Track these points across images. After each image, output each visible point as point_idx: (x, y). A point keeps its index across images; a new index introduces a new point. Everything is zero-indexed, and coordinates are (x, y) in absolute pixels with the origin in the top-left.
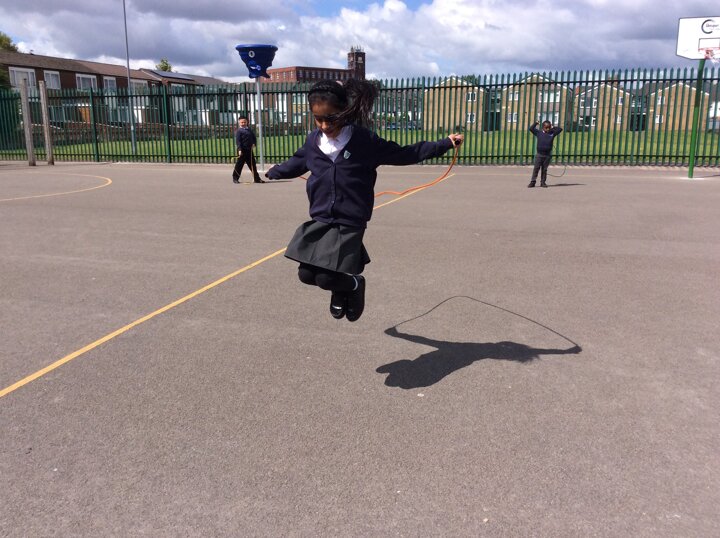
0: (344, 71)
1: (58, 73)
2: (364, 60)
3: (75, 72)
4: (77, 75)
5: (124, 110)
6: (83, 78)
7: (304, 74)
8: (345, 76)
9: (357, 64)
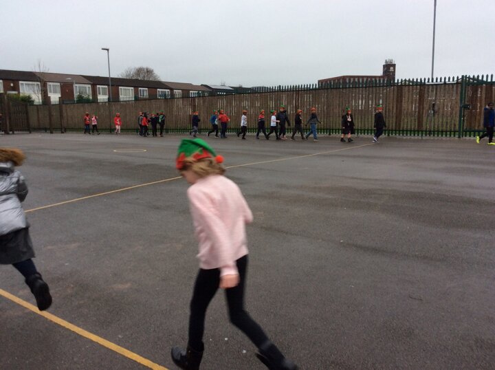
0: (379, 77)
1: (147, 89)
2: (394, 69)
4: (158, 90)
6: (161, 91)
7: (350, 80)
8: (380, 81)
9: (389, 72)
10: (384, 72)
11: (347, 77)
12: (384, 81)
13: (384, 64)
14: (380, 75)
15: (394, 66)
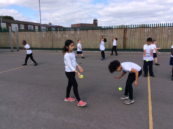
1: (24, 25)
2: (97, 22)
6: (30, 26)
7: (83, 25)
8: (93, 25)
9: (95, 23)
10: (94, 23)
11: (82, 24)
12: (94, 25)
13: (94, 20)
14: (92, 24)
15: (97, 20)
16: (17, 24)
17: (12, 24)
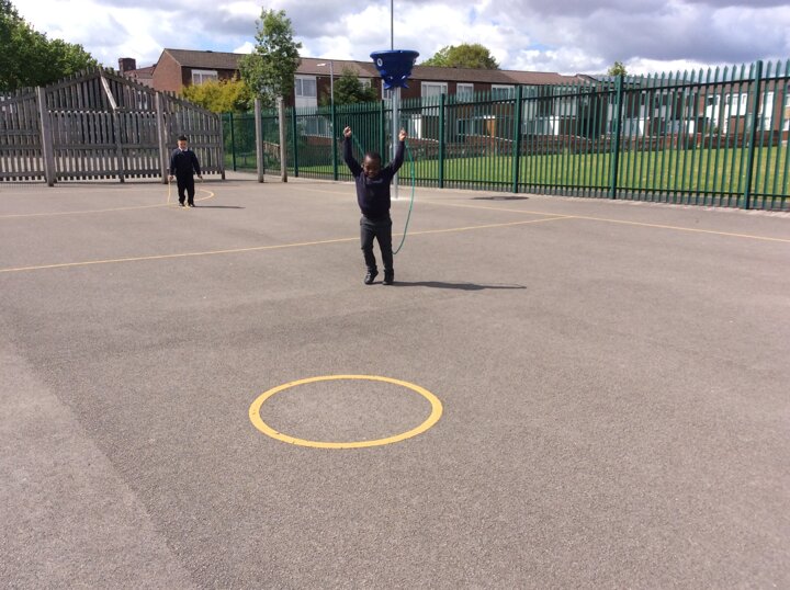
1: (472, 85)
3: (490, 83)
4: (493, 86)
5: (542, 121)
6: (500, 90)
16: (446, 84)
17: (423, 83)
